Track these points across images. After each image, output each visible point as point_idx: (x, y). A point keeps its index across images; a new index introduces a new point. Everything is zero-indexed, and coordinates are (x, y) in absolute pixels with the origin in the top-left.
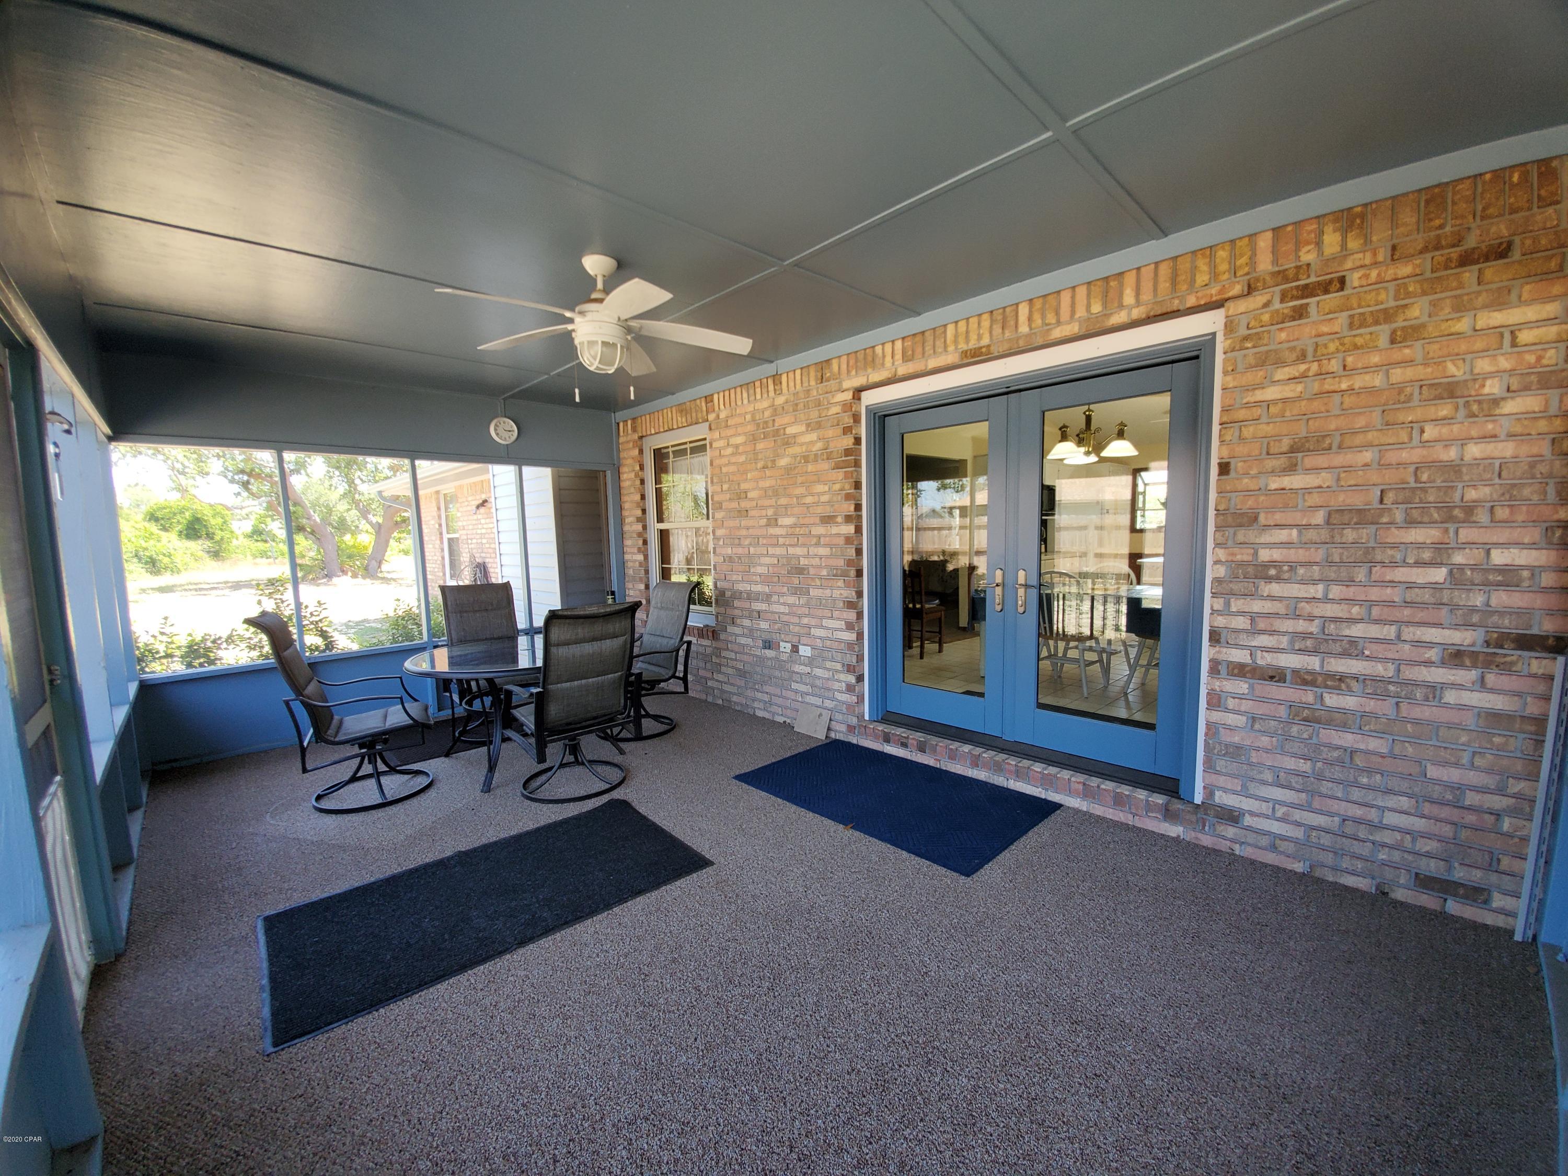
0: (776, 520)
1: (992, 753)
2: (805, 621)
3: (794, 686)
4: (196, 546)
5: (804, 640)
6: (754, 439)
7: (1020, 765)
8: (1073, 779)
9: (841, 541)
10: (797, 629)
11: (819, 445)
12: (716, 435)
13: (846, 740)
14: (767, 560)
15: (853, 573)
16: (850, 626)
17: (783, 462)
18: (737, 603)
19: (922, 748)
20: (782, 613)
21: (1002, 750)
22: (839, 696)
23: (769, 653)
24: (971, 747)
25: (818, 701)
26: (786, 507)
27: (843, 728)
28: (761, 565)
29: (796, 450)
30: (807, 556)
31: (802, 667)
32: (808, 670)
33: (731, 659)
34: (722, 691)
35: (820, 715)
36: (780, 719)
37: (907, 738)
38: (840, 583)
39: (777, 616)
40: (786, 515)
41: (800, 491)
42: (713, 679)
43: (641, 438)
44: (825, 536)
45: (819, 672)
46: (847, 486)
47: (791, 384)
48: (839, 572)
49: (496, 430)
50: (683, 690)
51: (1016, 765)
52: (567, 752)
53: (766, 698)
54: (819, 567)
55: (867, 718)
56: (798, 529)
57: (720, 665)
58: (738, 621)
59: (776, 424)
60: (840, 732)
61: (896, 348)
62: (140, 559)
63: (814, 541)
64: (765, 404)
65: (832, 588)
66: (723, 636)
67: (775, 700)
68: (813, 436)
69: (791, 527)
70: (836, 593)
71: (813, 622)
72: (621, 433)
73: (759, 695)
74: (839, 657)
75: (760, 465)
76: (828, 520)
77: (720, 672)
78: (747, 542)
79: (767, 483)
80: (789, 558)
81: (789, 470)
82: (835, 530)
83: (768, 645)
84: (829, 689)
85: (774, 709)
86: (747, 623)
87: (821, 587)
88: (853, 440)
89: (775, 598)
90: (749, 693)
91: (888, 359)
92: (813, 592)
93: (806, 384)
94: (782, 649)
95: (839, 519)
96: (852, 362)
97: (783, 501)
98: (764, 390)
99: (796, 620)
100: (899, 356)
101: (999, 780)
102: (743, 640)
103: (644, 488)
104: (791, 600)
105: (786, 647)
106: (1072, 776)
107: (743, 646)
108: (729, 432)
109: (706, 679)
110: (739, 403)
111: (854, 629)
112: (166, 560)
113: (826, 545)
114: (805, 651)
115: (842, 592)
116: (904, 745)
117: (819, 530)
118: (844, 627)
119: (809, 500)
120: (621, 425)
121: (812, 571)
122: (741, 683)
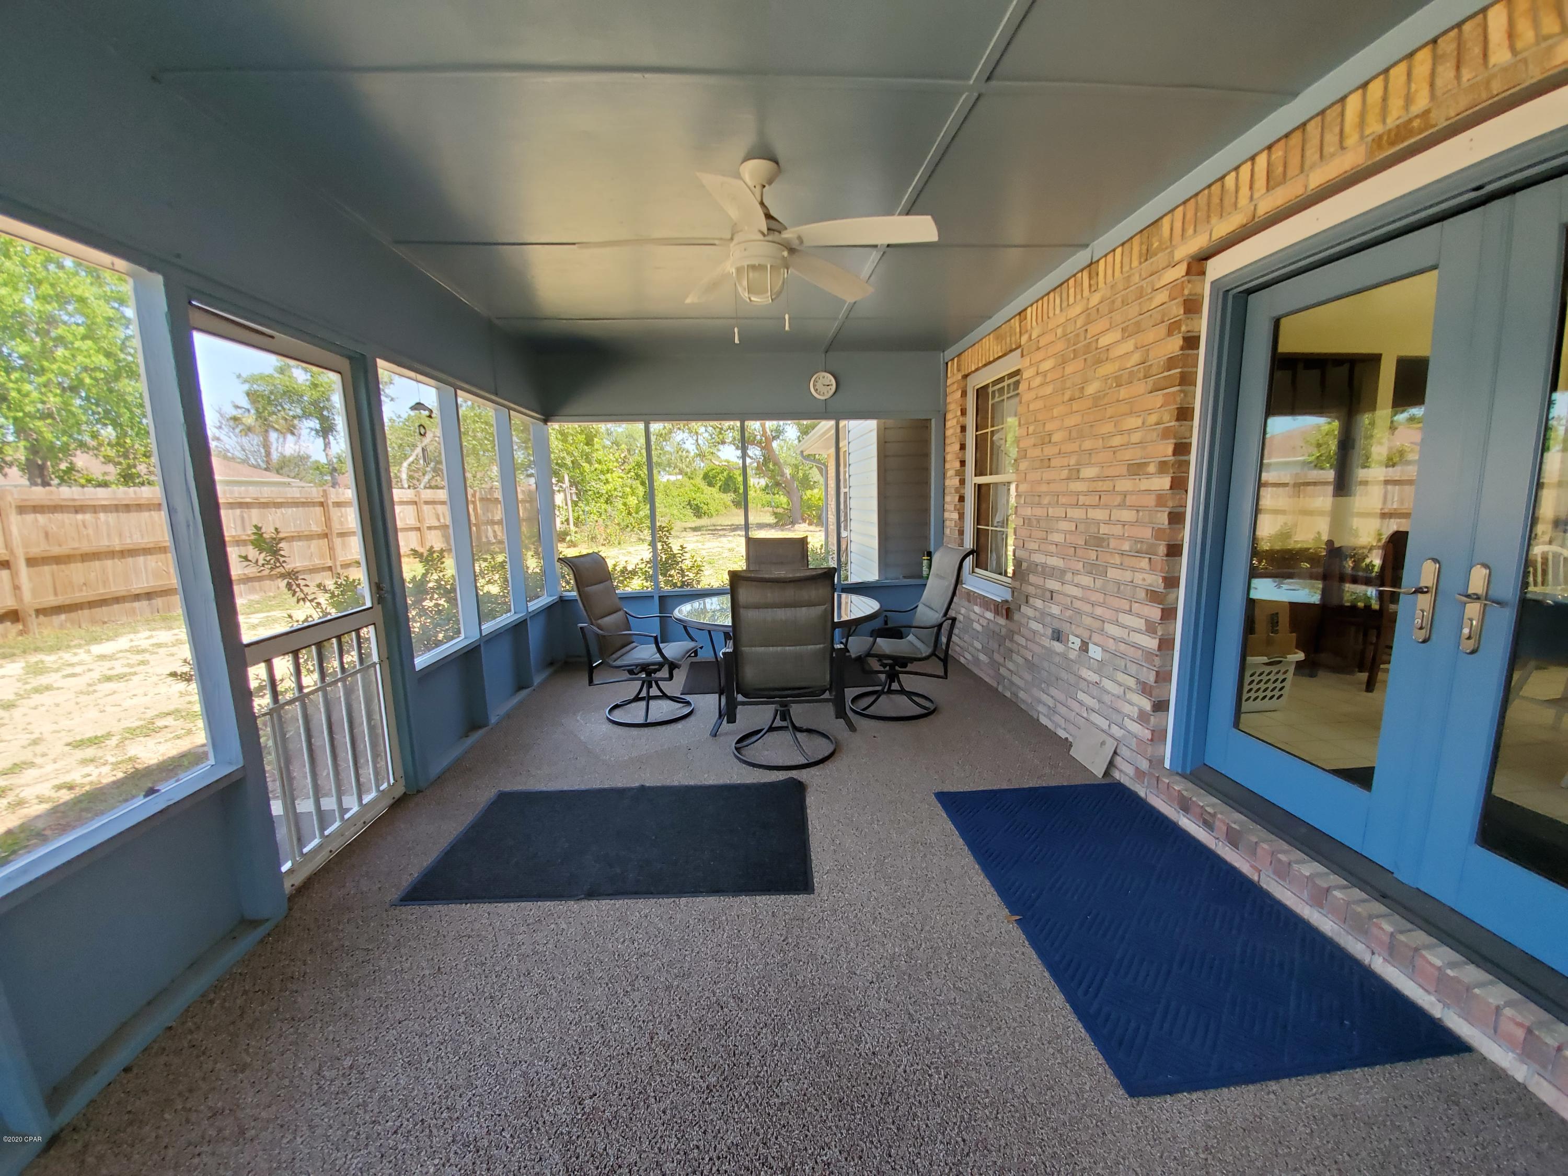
0: (1078, 471)
1: (1357, 893)
2: (1099, 611)
3: (1081, 696)
4: (729, 497)
5: (1096, 637)
6: (1063, 362)
7: (1402, 938)
8: (1508, 1012)
9: (1151, 501)
10: (1087, 621)
11: (1136, 357)
12: (1027, 361)
13: (1132, 788)
14: (1064, 525)
15: (1162, 549)
16: (1150, 629)
17: (1091, 389)
18: (1032, 578)
19: (1233, 839)
20: (1075, 597)
21: (1383, 897)
22: (1128, 723)
23: (1058, 647)
24: (1321, 869)
25: (1103, 723)
26: (1090, 452)
27: (1130, 770)
28: (1058, 531)
29: (1108, 369)
30: (1109, 522)
31: (1091, 673)
32: (1094, 677)
33: (1022, 646)
34: (1012, 683)
35: (1103, 743)
36: (1063, 734)
37: (1214, 815)
38: (1144, 563)
39: (1069, 600)
40: (1090, 464)
41: (1108, 428)
42: (1004, 666)
43: (965, 377)
44: (1132, 493)
45: (1107, 684)
46: (1166, 417)
47: (1110, 272)
48: (1145, 547)
49: (814, 386)
50: (942, 674)
51: (1392, 934)
52: (778, 717)
53: (1050, 702)
54: (1122, 538)
55: (1167, 765)
56: (1100, 483)
57: (1012, 651)
58: (1031, 600)
59: (1089, 336)
60: (1126, 774)
61: (1256, 169)
62: (691, 506)
63: (1118, 499)
64: (1078, 309)
65: (1134, 570)
66: (1016, 616)
67: (1062, 710)
68: (1129, 345)
69: (1092, 480)
70: (1139, 578)
71: (1108, 614)
72: (949, 375)
73: (1044, 697)
74: (1133, 669)
75: (1067, 397)
76: (1136, 469)
77: (1011, 659)
78: (1046, 501)
79: (1070, 421)
80: (1087, 521)
81: (1097, 399)
82: (1145, 484)
83: (1058, 636)
84: (1118, 711)
85: (1057, 718)
86: (1039, 603)
87: (1121, 567)
88: (1181, 342)
89: (1069, 576)
90: (1036, 692)
91: (1244, 191)
92: (1112, 573)
93: (1126, 269)
94: (1070, 645)
95: (1152, 468)
96: (1190, 215)
97: (1087, 445)
98: (1078, 290)
99: (1087, 608)
100: (1261, 182)
101: (1357, 948)
102: (1034, 625)
103: (965, 436)
104: (1086, 580)
105: (1075, 642)
106: (1509, 1004)
107: (1034, 632)
108: (1039, 355)
109: (999, 664)
110: (1051, 315)
111: (1155, 633)
112: (705, 507)
113: (1131, 507)
114: (1095, 652)
115: (1146, 576)
116: (1208, 825)
117: (1124, 485)
118: (1144, 628)
119: (1117, 441)
120: (949, 364)
121: (1113, 543)
122: (1029, 677)
